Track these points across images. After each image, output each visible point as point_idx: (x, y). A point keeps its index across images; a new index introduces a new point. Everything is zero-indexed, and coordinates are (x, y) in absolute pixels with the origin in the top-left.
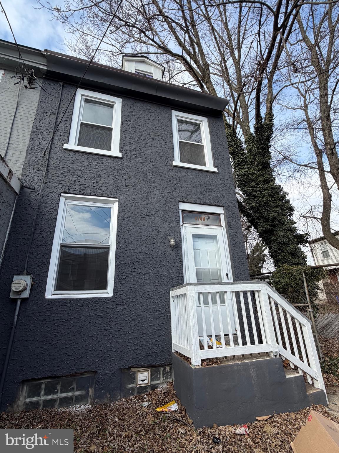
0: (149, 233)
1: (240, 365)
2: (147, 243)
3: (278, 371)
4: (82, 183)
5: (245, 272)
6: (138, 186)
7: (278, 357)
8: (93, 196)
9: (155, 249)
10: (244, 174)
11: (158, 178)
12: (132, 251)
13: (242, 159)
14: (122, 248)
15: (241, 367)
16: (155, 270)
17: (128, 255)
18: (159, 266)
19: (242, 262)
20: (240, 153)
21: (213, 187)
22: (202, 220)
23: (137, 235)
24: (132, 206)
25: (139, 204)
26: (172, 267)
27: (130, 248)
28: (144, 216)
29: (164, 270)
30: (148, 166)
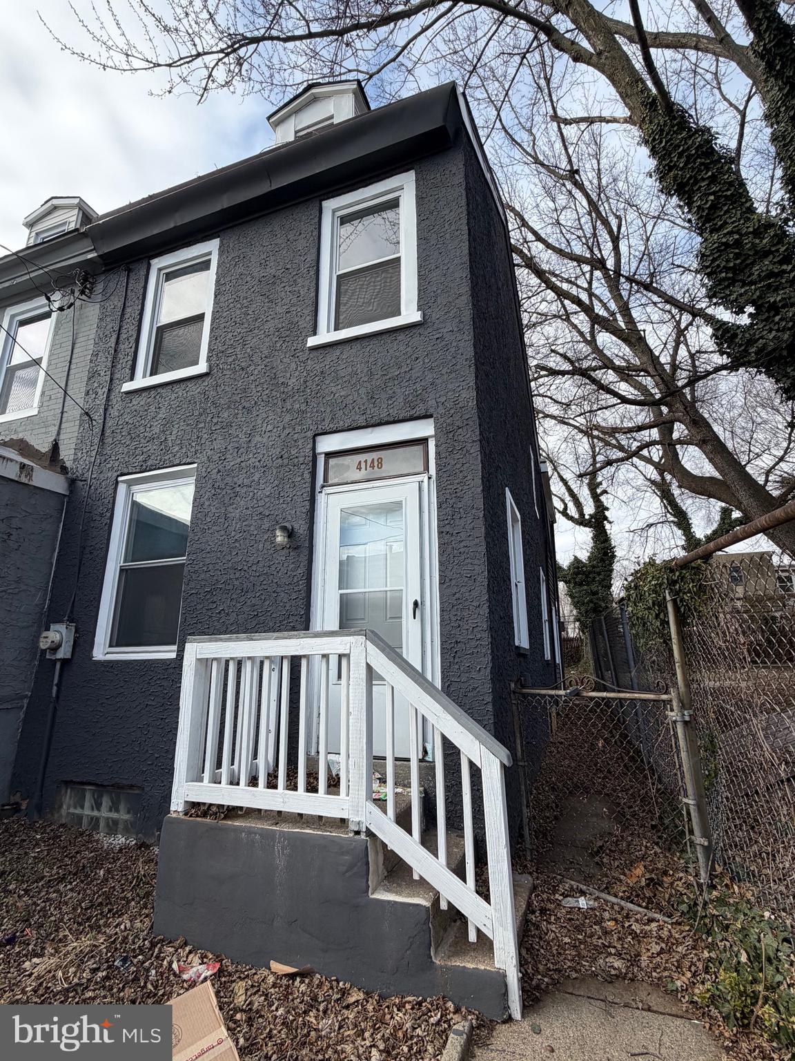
0: (244, 524)
1: (256, 834)
2: (238, 546)
3: (347, 872)
4: (145, 450)
5: (474, 594)
6: (233, 424)
7: (363, 836)
8: (159, 468)
9: (252, 559)
10: (723, 244)
11: (274, 394)
12: (211, 567)
13: (712, 198)
14: (195, 562)
15: (257, 837)
16: (249, 603)
17: (203, 576)
18: (258, 594)
19: (470, 567)
20: (703, 179)
21: (405, 369)
22: (376, 468)
23: (223, 532)
24: (219, 471)
25: (232, 464)
26: (283, 594)
27: (208, 561)
28: (238, 489)
29: (267, 603)
30: (256, 372)
